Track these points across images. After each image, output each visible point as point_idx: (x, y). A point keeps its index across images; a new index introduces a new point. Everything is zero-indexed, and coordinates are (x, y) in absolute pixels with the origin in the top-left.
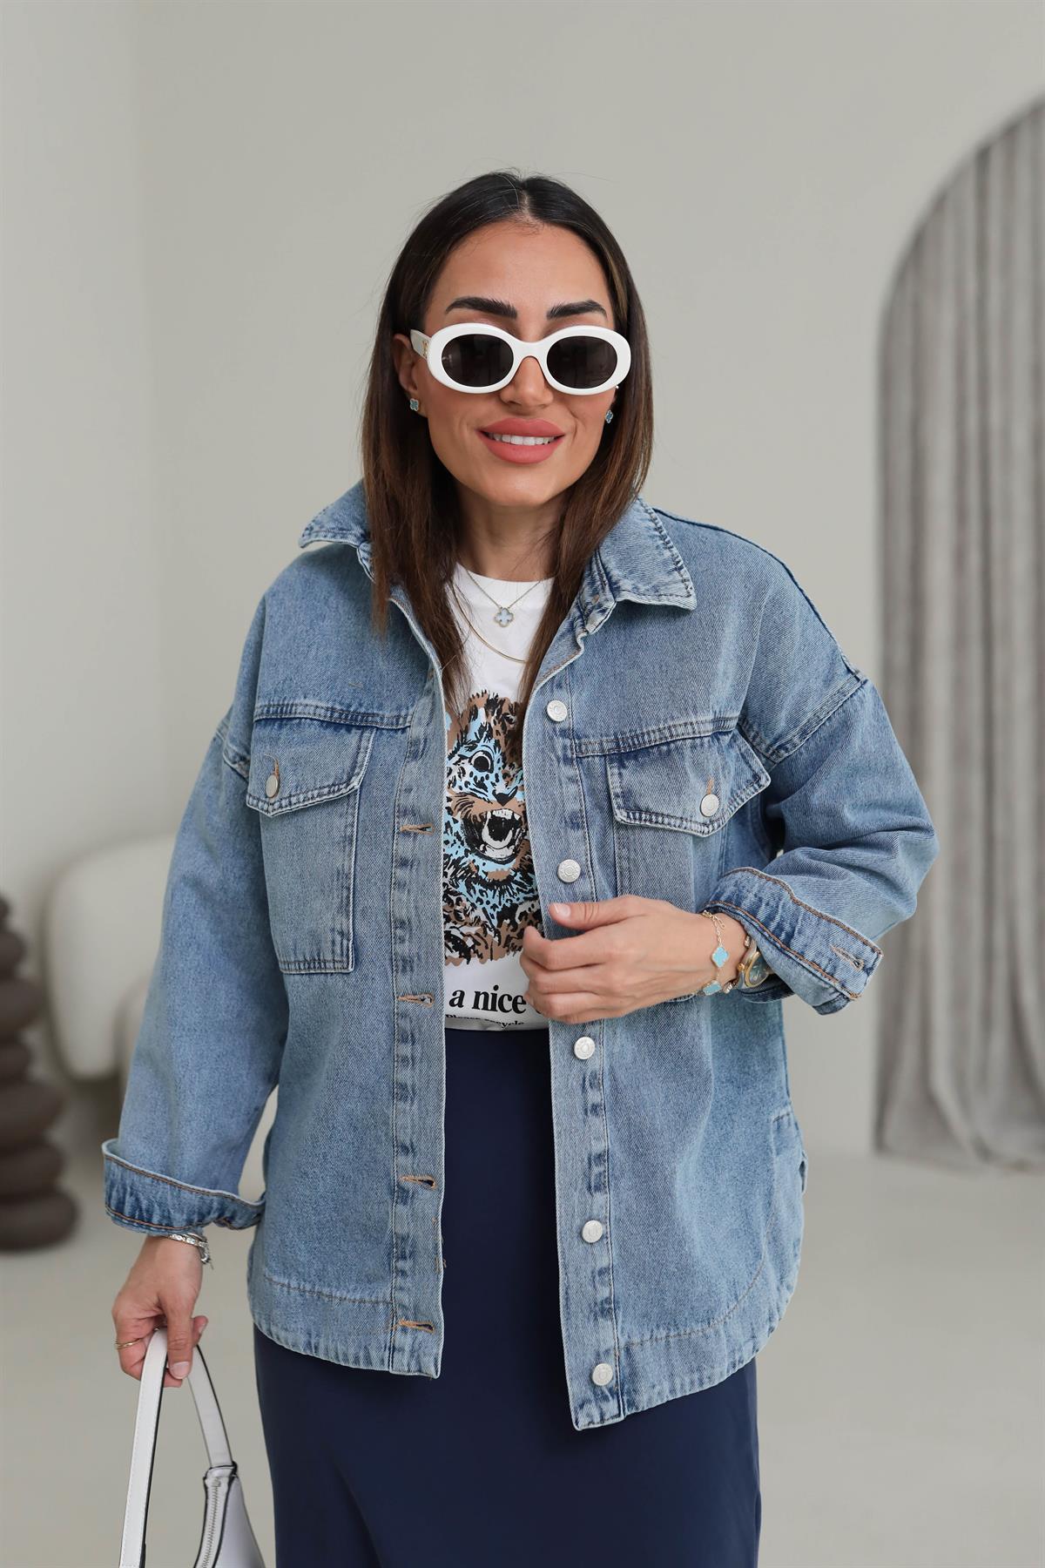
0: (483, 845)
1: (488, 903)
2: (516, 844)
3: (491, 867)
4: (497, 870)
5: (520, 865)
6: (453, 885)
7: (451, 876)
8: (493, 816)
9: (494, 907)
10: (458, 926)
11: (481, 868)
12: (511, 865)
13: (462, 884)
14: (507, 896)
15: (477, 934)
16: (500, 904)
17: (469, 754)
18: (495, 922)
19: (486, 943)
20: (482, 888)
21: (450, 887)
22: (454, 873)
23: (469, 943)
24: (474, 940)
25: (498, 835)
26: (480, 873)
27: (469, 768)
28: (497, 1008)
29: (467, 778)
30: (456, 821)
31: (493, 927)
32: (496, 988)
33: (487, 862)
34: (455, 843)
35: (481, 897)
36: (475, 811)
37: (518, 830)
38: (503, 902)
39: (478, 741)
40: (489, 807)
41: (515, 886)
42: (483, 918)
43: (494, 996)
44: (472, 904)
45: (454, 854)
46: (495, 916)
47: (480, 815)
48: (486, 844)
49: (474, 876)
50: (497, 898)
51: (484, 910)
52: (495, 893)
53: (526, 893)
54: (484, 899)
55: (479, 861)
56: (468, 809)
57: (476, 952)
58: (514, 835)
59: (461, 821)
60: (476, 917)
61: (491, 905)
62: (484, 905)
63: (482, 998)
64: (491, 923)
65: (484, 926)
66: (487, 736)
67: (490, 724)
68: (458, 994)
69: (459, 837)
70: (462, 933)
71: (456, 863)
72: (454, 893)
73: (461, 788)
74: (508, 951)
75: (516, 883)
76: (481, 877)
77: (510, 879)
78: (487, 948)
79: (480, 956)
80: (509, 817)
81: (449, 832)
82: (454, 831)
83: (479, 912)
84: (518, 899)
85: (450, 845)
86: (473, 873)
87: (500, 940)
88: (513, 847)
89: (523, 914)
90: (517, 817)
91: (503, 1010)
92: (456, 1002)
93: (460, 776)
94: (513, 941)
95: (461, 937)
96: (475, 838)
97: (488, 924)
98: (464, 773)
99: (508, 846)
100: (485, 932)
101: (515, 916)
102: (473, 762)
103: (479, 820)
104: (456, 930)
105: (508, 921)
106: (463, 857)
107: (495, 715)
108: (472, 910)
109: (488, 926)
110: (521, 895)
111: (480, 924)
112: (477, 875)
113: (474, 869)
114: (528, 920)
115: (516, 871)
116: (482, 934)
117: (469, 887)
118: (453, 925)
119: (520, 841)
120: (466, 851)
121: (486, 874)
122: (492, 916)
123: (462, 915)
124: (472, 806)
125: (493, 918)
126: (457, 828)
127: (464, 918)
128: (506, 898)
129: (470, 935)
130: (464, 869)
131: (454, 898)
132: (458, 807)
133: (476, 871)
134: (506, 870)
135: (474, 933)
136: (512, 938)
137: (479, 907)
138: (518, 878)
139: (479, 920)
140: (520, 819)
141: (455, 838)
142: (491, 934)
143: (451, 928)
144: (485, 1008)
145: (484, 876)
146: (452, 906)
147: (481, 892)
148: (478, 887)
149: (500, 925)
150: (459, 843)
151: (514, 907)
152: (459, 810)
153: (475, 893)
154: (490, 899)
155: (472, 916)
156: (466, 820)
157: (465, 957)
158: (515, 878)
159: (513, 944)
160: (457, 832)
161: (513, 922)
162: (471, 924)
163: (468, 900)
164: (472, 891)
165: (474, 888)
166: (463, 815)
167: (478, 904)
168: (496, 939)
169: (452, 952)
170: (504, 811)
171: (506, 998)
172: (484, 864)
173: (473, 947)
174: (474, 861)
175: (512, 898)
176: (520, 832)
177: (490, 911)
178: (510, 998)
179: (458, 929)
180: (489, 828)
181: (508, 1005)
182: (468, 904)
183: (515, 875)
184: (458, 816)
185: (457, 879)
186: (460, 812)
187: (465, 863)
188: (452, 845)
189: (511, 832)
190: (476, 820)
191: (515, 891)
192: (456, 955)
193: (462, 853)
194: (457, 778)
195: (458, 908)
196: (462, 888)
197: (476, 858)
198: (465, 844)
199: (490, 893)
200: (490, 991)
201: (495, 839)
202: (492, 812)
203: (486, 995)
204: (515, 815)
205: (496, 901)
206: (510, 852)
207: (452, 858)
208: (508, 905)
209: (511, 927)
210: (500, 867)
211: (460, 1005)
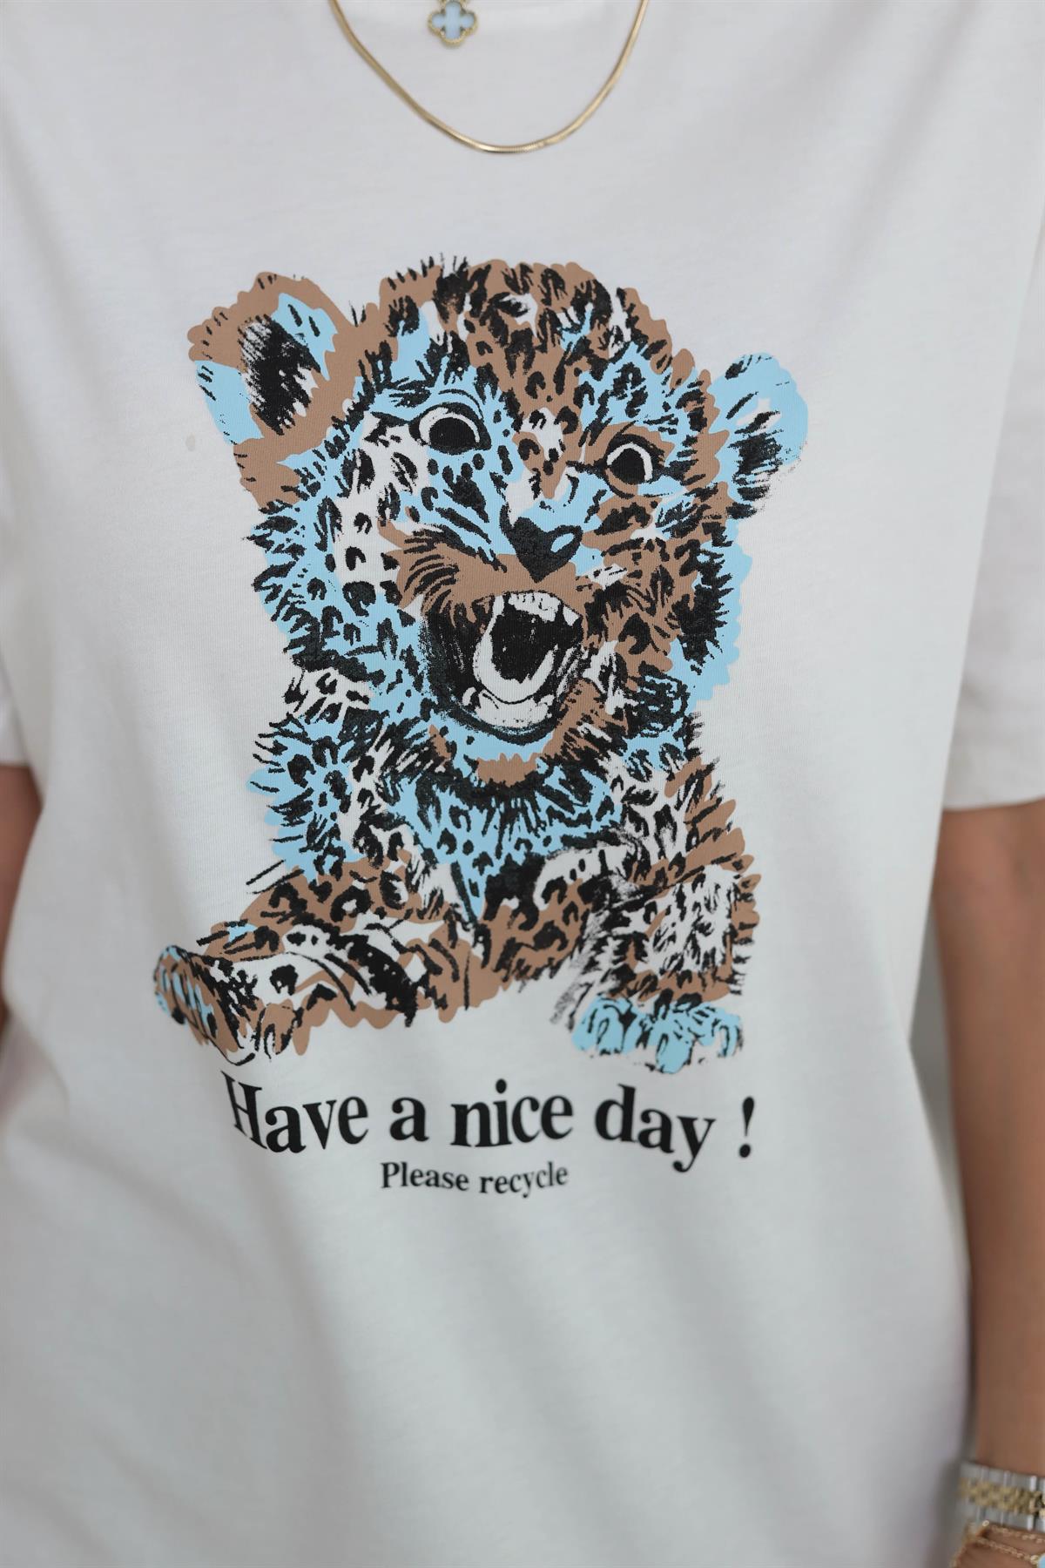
0: (471, 691)
1: (468, 847)
2: (560, 690)
3: (487, 749)
4: (503, 756)
5: (564, 747)
6: (384, 796)
7: (383, 768)
8: (509, 608)
9: (482, 861)
10: (387, 922)
11: (463, 749)
12: (539, 746)
13: (408, 789)
14: (520, 829)
15: (434, 944)
16: (498, 855)
17: (408, 413)
18: (479, 905)
19: (453, 963)
20: (458, 803)
21: (378, 800)
22: (391, 762)
23: (415, 969)
24: (428, 962)
25: (514, 664)
26: (459, 763)
27: (421, 455)
28: (511, 1135)
29: (424, 479)
30: (407, 620)
31: (473, 918)
32: (501, 1086)
33: (480, 736)
34: (399, 680)
35: (452, 830)
36: (461, 594)
37: (569, 652)
38: (508, 848)
39: (431, 381)
40: (500, 581)
41: (544, 802)
42: (451, 896)
43: (501, 1106)
44: (428, 855)
45: (393, 712)
46: (482, 887)
47: (474, 605)
48: (480, 687)
49: (441, 769)
50: (493, 833)
51: (456, 871)
52: (489, 819)
53: (569, 823)
54: (461, 836)
55: (458, 733)
56: (444, 589)
57: (431, 993)
58: (557, 663)
59: (420, 620)
60: (434, 893)
61: (475, 854)
62: (458, 855)
63: (473, 1118)
64: (469, 910)
65: (452, 917)
66: (452, 367)
67: (454, 334)
68: (408, 1110)
69: (412, 664)
70: (396, 944)
71: (397, 734)
72: (387, 822)
73: (415, 515)
74: (505, 980)
75: (549, 793)
76: (458, 772)
77: (533, 783)
78: (455, 977)
79: (442, 1004)
80: (549, 616)
81: (387, 647)
82: (402, 645)
83: (440, 879)
84: (547, 841)
85: (384, 686)
86: (438, 761)
87: (487, 954)
88: (549, 699)
89: (557, 885)
90: (570, 618)
91: (524, 1138)
92: (408, 1127)
93: (403, 481)
94: (523, 953)
95: (395, 955)
96: (455, 667)
97: (462, 911)
98: (412, 469)
99: (537, 697)
100: (453, 936)
101: (532, 887)
102: (425, 436)
103: (471, 617)
104: (381, 933)
105: (514, 903)
106: (416, 720)
107: (468, 307)
108: (426, 871)
109: (459, 917)
110: (558, 830)
111: (443, 911)
112: (449, 765)
113: (442, 751)
114: (566, 903)
115: (551, 762)
116: (445, 943)
117: (426, 798)
118: (375, 919)
119: (572, 683)
120: (426, 705)
121: (474, 764)
122: (474, 888)
123: (401, 887)
124: (452, 581)
125: (475, 892)
126: (409, 637)
127: (404, 895)
128: (516, 835)
129: (417, 948)
130: (416, 749)
131: (383, 837)
132: (416, 583)
133: (448, 756)
134: (526, 758)
135: (426, 940)
136: (521, 945)
137: (444, 859)
138: (554, 781)
139: (441, 900)
140: (578, 622)
141: (401, 665)
142: (466, 936)
143: (370, 927)
144: (485, 1141)
145: (466, 770)
146: (379, 861)
147: (455, 813)
148: (448, 799)
149: (491, 913)
150: (408, 680)
151: (535, 864)
152: (418, 590)
153: (438, 816)
154: (475, 836)
155: (424, 891)
156: (436, 618)
157: (400, 1009)
158: (548, 782)
159: (521, 962)
160: (410, 650)
161: (528, 908)
162: (421, 914)
163: (417, 841)
164: (431, 812)
165: (437, 802)
166: (429, 604)
167: (441, 853)
168: (479, 950)
169: (368, 992)
170: (538, 596)
171: (526, 1106)
172: (470, 740)
173: (424, 981)
174: (444, 731)
175: (531, 837)
176: (572, 659)
177: (470, 873)
178: (534, 1105)
179: (387, 930)
180: (494, 641)
181: (531, 1121)
182: (416, 852)
183: (549, 773)
184: (415, 607)
185: (397, 777)
186: (421, 597)
187: (419, 736)
188: (391, 687)
189: (549, 658)
190: (461, 618)
191: (544, 816)
192: (378, 1000)
193: (413, 709)
194: (399, 487)
195: (393, 867)
196: (407, 804)
197: (451, 723)
198: (426, 684)
199: (478, 817)
200: (490, 1097)
201: (506, 674)
202: (507, 597)
203: (482, 1108)
204: (567, 613)
205: (485, 845)
206: (539, 712)
207: (387, 722)
208: (519, 857)
209: (522, 918)
210: (511, 749)
211: (419, 1134)
